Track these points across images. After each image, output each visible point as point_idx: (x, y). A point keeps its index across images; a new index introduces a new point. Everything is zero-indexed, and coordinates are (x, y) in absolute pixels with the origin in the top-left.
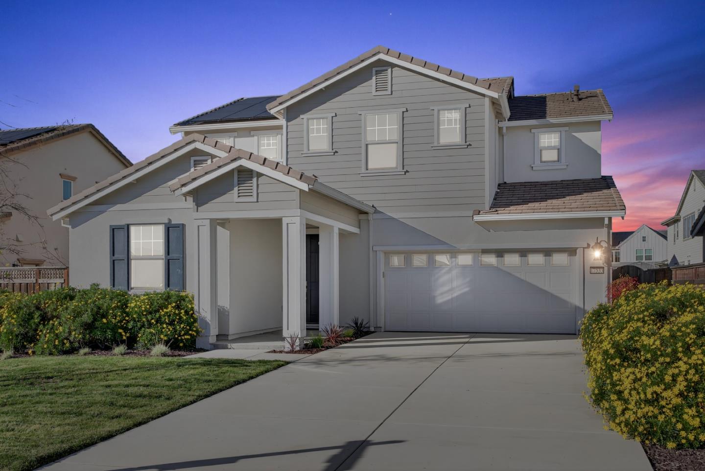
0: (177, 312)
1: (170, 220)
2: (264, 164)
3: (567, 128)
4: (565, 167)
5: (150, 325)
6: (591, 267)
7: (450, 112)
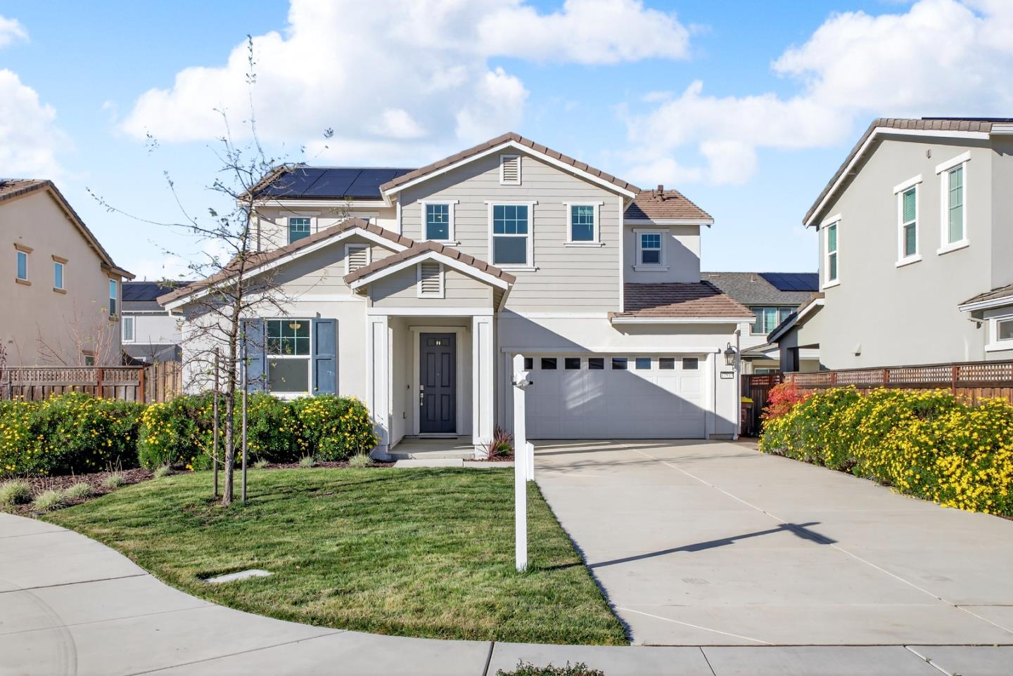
0: (356, 419)
1: (318, 314)
2: (458, 258)
3: (667, 230)
4: (667, 270)
5: (329, 433)
6: (721, 372)
7: (583, 208)
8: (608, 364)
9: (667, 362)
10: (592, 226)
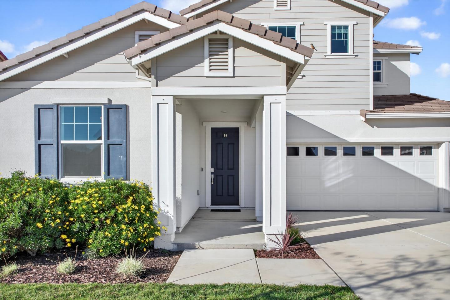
0: (136, 208)
1: (110, 101)
3: (387, 58)
4: (386, 86)
7: (340, 27)
8: (359, 151)
9: (406, 150)
10: (346, 42)
